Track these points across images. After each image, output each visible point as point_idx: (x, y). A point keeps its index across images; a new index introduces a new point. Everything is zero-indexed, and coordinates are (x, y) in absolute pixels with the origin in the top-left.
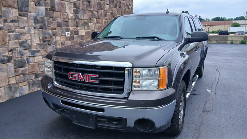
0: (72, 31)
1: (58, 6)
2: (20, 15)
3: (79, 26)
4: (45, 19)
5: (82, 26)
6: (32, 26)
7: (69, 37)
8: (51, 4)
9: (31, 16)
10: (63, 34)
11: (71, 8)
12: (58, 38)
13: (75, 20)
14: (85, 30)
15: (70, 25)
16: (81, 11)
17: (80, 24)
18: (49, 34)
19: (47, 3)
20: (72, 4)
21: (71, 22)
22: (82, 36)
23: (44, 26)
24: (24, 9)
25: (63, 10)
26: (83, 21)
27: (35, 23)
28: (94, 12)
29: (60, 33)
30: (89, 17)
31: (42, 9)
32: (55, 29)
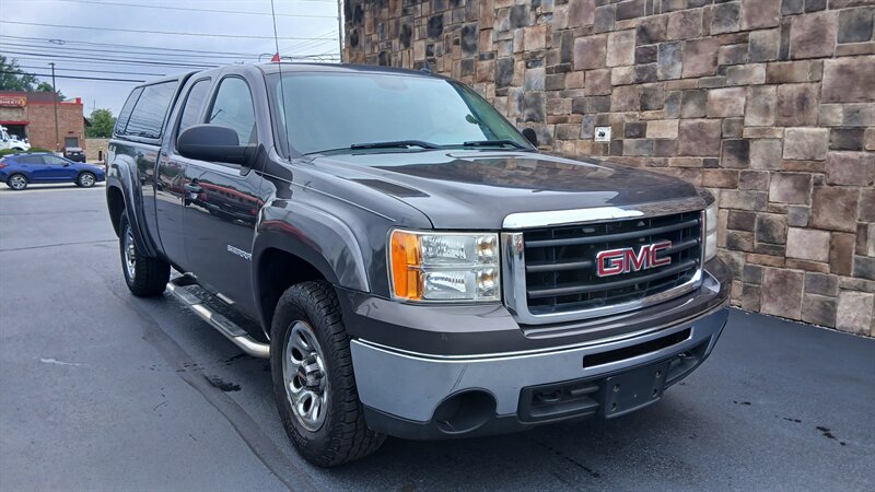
0: (621, 124)
1: (581, 53)
2: (497, 95)
3: (653, 106)
4: (543, 95)
5: (666, 106)
6: (514, 115)
7: (605, 144)
8: (561, 53)
9: (513, 94)
10: (584, 136)
11: (626, 47)
12: (568, 146)
13: (639, 86)
14: (680, 118)
15: (613, 107)
16: (670, 49)
17: (657, 99)
18: (547, 135)
19: (553, 55)
20: (634, 32)
21: (619, 97)
22: (660, 142)
23: (537, 115)
24: (504, 81)
25: (595, 63)
26: (673, 85)
27: (520, 108)
28: (752, 35)
29: (578, 130)
30: (715, 63)
31: (538, 73)
32: (564, 120)
